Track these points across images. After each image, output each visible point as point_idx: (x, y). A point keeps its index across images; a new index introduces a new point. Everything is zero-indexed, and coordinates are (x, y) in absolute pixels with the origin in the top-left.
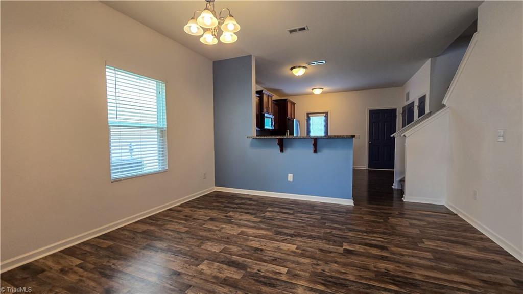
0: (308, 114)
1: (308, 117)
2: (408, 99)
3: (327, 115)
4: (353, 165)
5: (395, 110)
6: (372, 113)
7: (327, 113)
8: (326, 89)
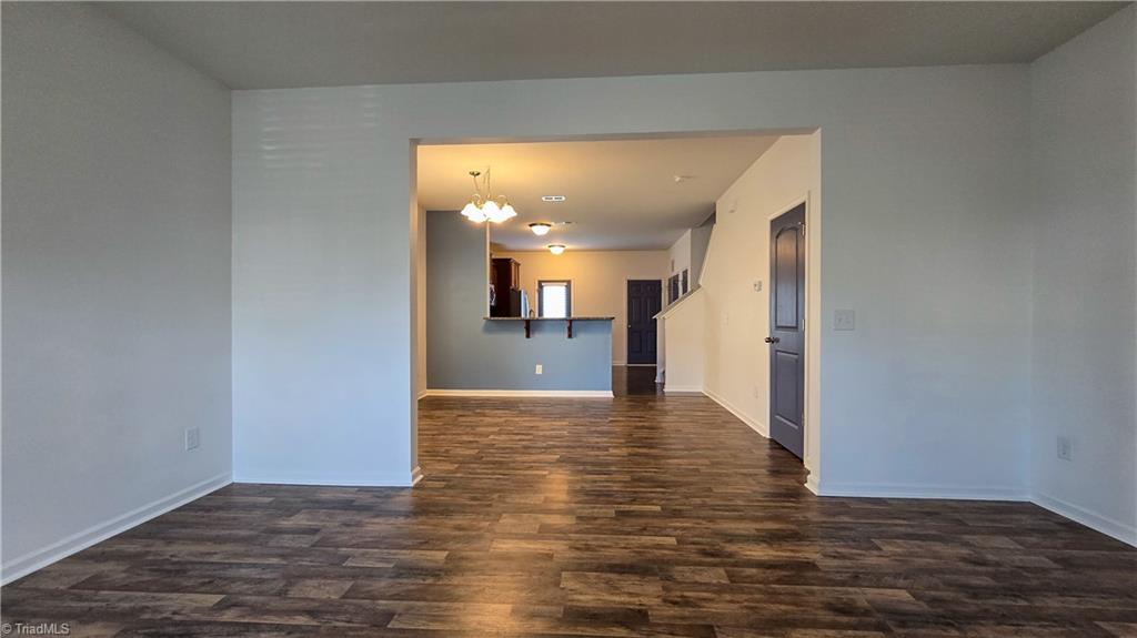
0: (540, 282)
1: (541, 287)
2: (673, 270)
3: (568, 284)
4: (613, 359)
5: (660, 282)
6: (631, 283)
7: (569, 282)
8: (568, 247)
